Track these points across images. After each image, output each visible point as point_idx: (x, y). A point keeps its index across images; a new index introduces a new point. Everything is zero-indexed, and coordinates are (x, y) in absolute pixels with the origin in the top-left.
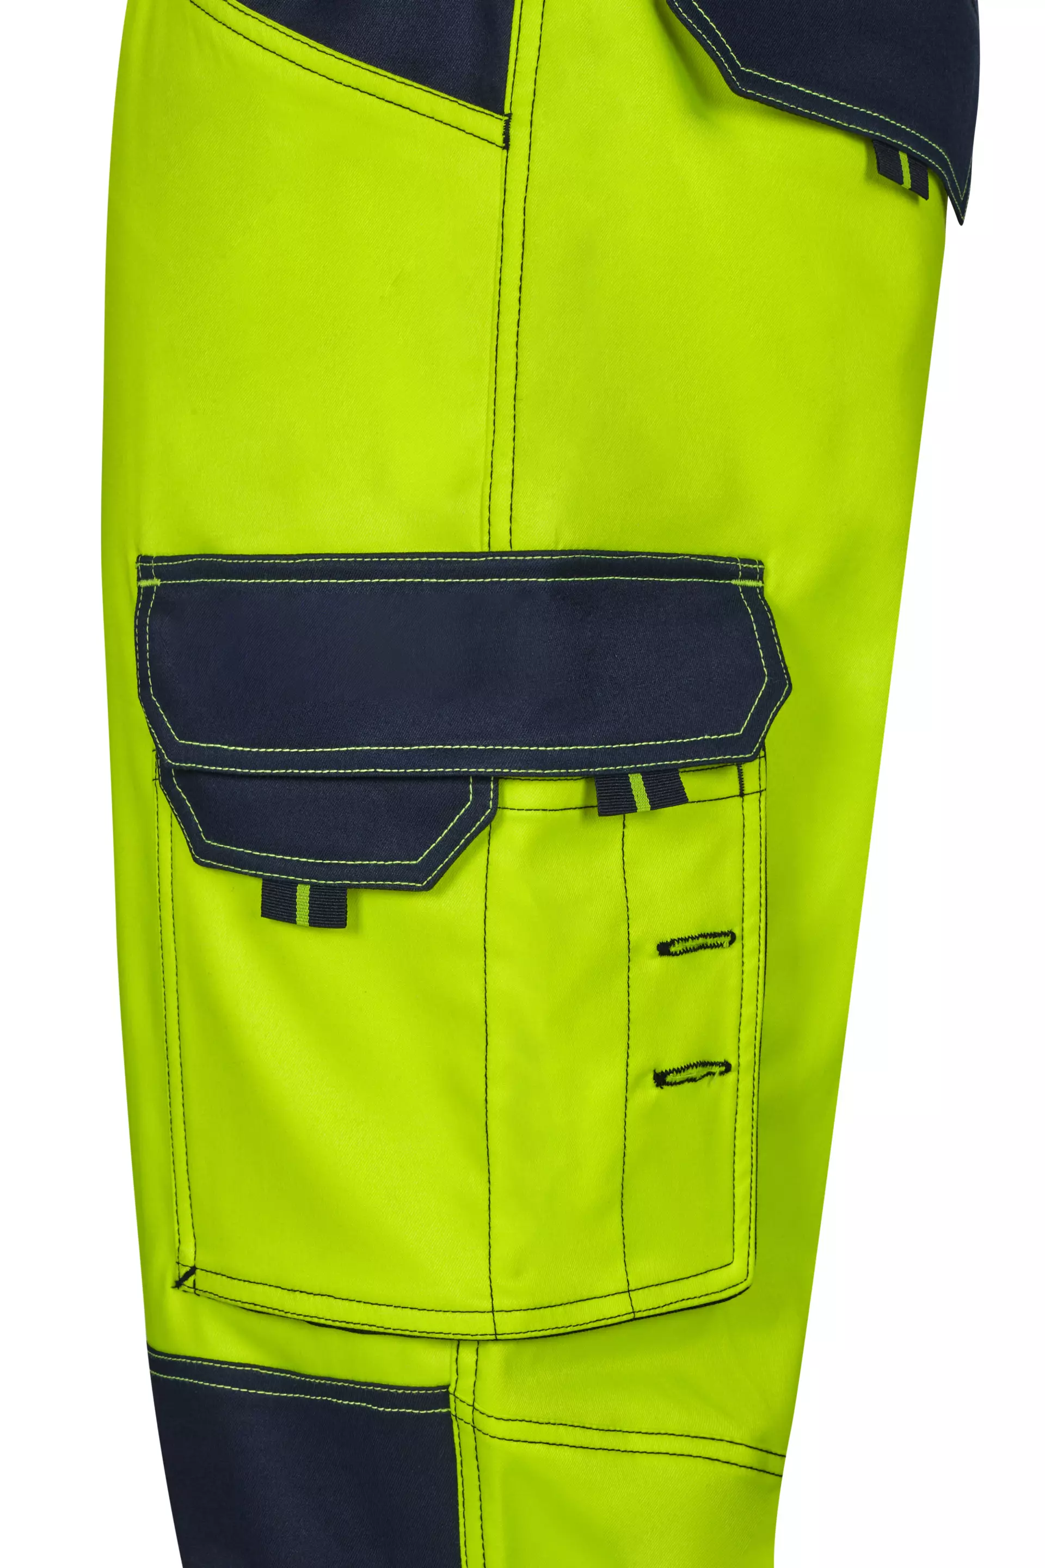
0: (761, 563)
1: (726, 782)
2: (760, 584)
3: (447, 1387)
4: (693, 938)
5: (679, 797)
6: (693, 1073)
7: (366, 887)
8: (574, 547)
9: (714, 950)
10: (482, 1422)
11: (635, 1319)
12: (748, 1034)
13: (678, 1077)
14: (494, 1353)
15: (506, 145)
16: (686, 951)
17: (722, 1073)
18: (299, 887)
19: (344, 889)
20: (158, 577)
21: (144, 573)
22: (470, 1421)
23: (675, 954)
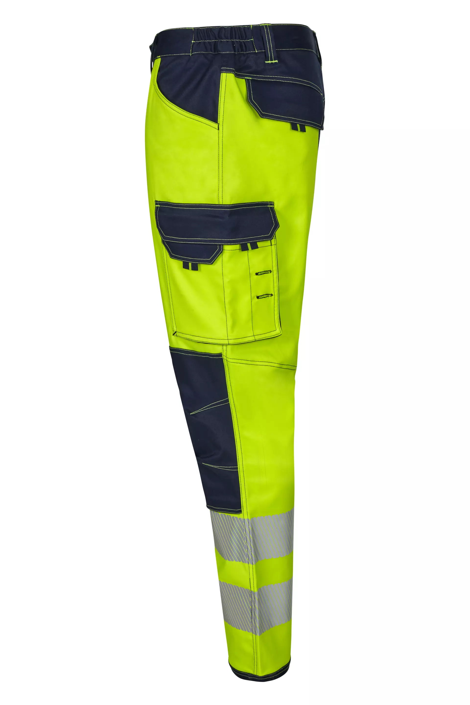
0: (273, 202)
1: (268, 243)
2: (273, 206)
3: (221, 353)
4: (262, 272)
5: (257, 247)
6: (265, 296)
7: (201, 263)
8: (234, 203)
9: (267, 274)
10: (228, 360)
11: (255, 341)
12: (276, 289)
13: (261, 297)
14: (229, 347)
15: (218, 130)
16: (261, 274)
17: (271, 296)
18: (189, 263)
19: (197, 264)
20: (159, 205)
21: (156, 204)
22: (226, 359)
23: (259, 275)
